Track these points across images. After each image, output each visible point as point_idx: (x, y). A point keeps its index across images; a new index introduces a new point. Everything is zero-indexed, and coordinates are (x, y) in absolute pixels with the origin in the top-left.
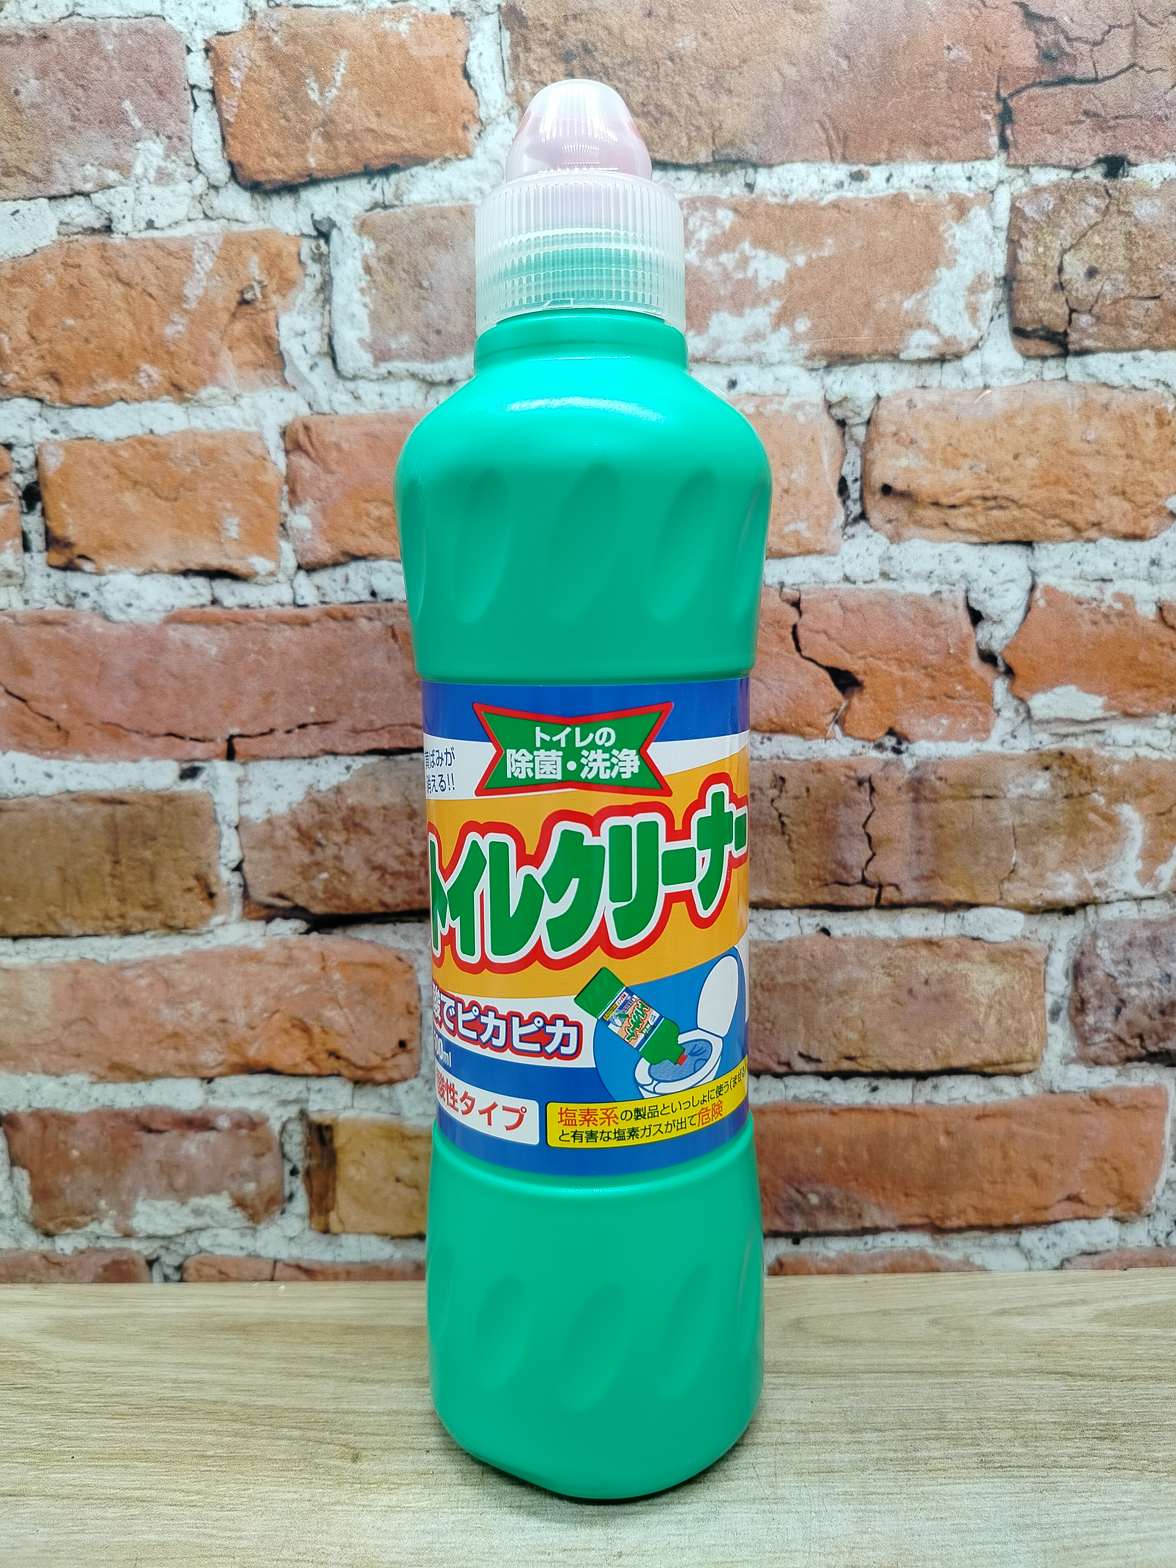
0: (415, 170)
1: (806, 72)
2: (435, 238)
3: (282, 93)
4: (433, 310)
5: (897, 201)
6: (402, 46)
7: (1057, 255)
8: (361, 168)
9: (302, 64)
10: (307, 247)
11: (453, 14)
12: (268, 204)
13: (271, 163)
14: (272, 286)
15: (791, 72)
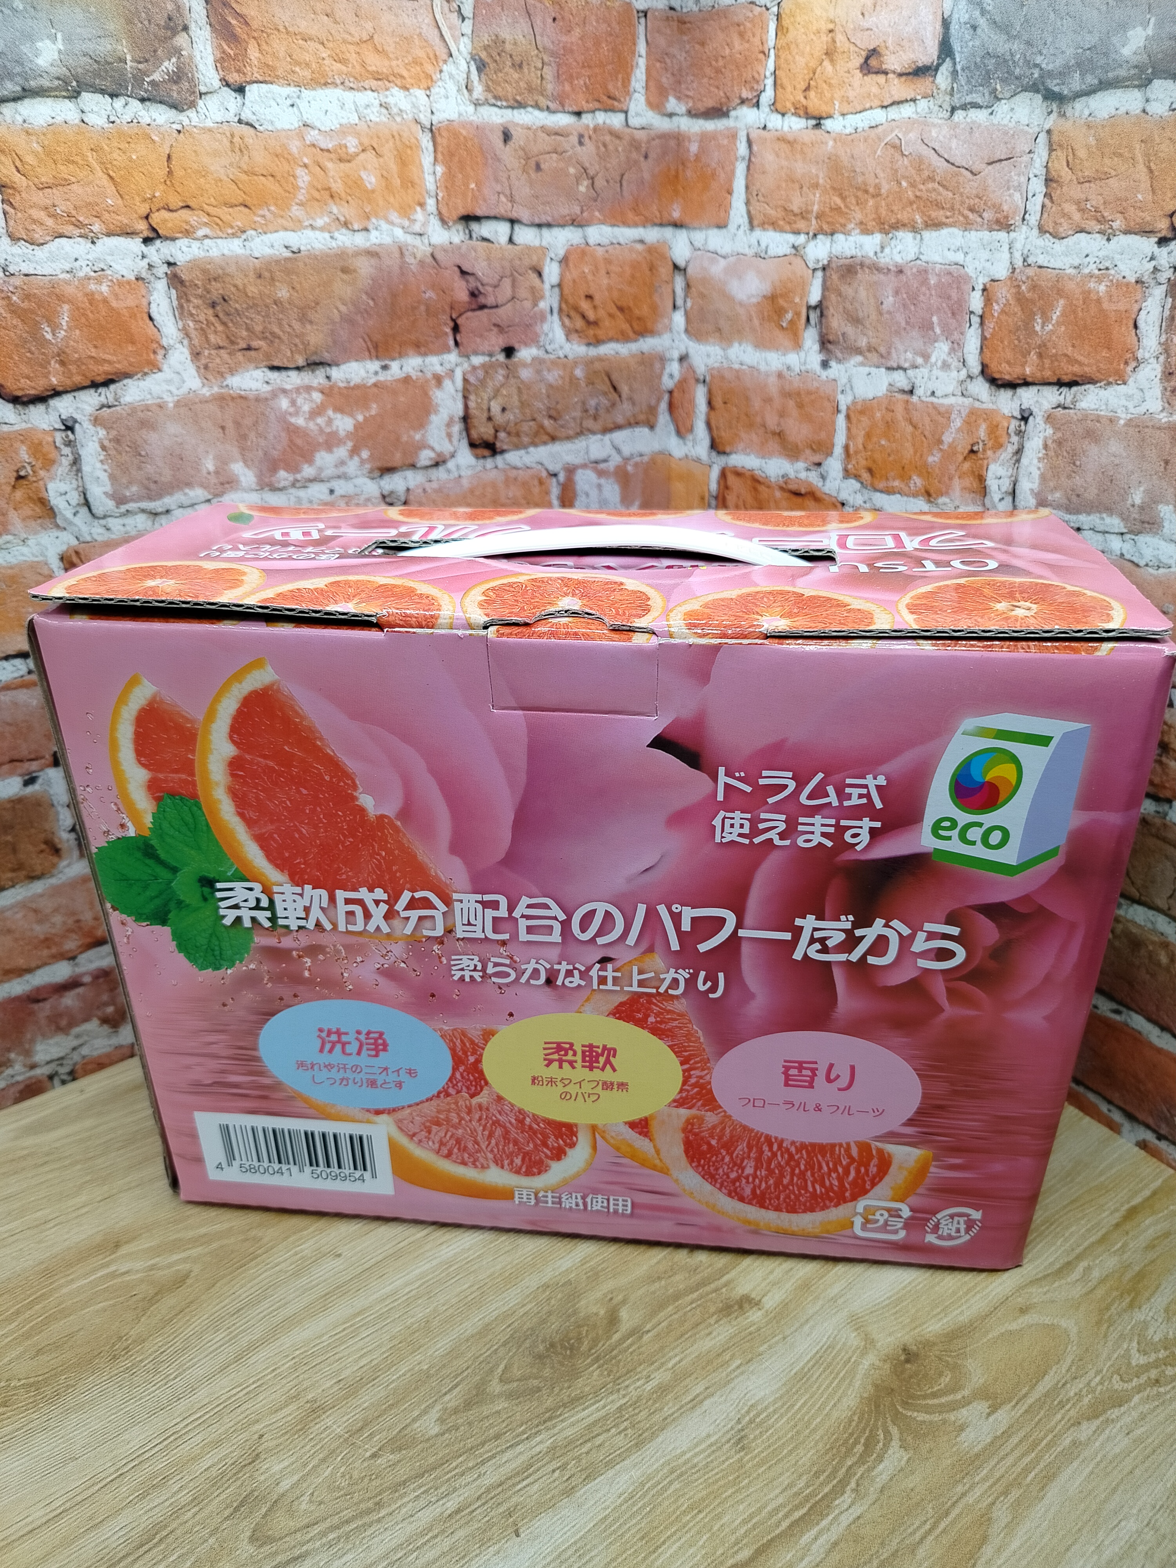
0: (125, 381)
1: (352, 308)
2: (144, 424)
3: (25, 335)
4: (150, 469)
5: (407, 380)
6: (105, 301)
7: (485, 402)
8: (88, 383)
9: (38, 315)
10: (59, 437)
11: (137, 279)
12: (27, 411)
13: (24, 383)
14: (39, 465)
15: (343, 308)
